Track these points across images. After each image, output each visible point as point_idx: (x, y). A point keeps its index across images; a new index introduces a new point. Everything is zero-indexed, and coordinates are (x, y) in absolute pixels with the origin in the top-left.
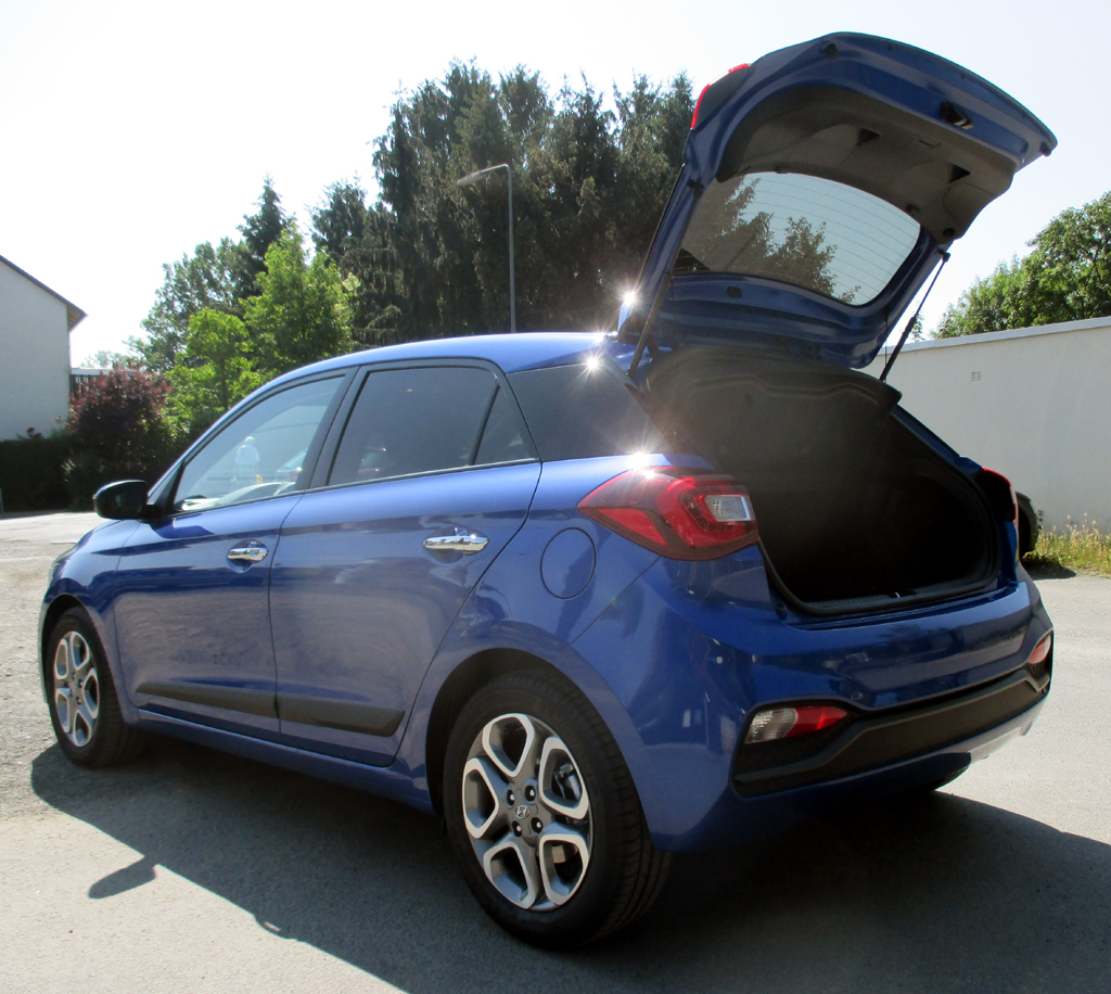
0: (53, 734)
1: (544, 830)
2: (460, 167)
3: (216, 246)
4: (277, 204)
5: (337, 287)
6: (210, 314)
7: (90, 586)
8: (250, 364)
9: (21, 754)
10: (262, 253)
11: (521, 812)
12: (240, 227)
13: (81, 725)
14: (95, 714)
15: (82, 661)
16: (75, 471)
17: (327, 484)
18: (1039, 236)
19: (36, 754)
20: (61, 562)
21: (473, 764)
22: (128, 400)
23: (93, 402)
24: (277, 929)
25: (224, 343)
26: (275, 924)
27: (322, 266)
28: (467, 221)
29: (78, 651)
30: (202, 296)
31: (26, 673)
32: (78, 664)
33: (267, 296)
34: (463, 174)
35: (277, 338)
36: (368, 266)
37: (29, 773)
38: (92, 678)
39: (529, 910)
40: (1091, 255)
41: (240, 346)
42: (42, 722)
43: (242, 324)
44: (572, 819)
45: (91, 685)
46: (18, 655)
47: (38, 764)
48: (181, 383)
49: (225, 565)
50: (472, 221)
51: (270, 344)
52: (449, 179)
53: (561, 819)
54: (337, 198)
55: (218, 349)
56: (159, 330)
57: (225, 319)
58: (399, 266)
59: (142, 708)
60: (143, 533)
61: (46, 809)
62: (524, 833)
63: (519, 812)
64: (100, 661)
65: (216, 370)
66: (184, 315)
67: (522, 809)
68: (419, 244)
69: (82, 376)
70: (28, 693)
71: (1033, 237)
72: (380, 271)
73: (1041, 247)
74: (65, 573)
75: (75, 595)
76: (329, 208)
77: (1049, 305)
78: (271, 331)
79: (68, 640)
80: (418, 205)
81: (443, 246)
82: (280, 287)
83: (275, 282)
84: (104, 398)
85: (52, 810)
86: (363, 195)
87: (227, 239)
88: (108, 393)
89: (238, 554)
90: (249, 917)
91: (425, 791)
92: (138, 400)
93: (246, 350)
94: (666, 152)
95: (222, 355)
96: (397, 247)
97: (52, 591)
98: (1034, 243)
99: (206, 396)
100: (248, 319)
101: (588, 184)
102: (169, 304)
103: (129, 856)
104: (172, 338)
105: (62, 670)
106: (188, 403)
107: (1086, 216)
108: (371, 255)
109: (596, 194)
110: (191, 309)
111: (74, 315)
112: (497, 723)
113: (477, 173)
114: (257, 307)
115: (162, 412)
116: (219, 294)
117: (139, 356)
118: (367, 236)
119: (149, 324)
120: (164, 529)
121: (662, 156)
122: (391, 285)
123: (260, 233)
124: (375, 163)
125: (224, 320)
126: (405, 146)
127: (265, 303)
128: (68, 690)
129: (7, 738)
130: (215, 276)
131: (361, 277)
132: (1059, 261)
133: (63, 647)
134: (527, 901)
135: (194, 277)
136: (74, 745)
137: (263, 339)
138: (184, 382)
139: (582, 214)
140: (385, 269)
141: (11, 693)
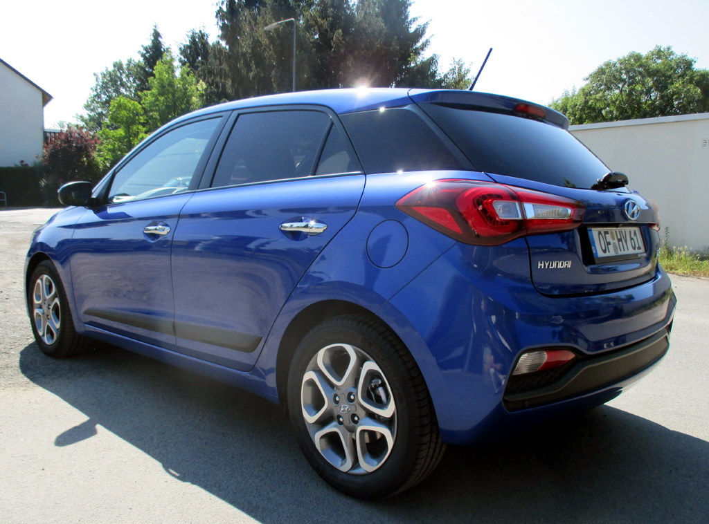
0: (33, 335)
1: (360, 422)
2: (265, 21)
3: (125, 63)
4: (160, 39)
5: (194, 87)
6: (122, 100)
7: (56, 248)
8: (144, 129)
9: (13, 347)
10: (152, 67)
11: (344, 409)
12: (139, 52)
13: (50, 331)
14: (58, 325)
15: (50, 293)
16: (46, 186)
17: (210, 187)
18: (591, 75)
19: (22, 348)
20: (38, 233)
21: (309, 375)
22: (76, 147)
23: (57, 147)
24: (177, 475)
25: (130, 117)
26: (176, 471)
27: (185, 75)
28: (268, 53)
29: (48, 287)
30: (117, 91)
31: (18, 297)
32: (48, 295)
33: (154, 91)
34: (266, 25)
35: (160, 115)
36: (211, 76)
37: (18, 359)
38: (56, 304)
39: (346, 473)
40: (619, 87)
41: (139, 119)
42: (26, 328)
43: (140, 106)
44: (379, 416)
45: (56, 308)
46: (13, 287)
47: (24, 354)
48: (106, 139)
49: (142, 237)
50: (271, 52)
51: (155, 119)
52: (259, 28)
53: (371, 415)
54: (193, 38)
55: (126, 120)
56: (92, 110)
57: (130, 103)
58: (229, 77)
59: (86, 323)
60: (88, 215)
61: (28, 383)
62: (345, 422)
63: (342, 409)
64: (61, 293)
65: (125, 132)
66: (108, 102)
67: (344, 407)
68: (240, 65)
69: (50, 133)
70: (19, 310)
71: (587, 75)
72: (218, 79)
73: (591, 82)
74: (40, 239)
75: (47, 253)
76: (188, 43)
77: (593, 115)
78: (157, 111)
79: (42, 280)
80: (241, 42)
81: (254, 66)
82: (162, 86)
83: (159, 83)
84: (63, 145)
85: (32, 383)
86: (207, 37)
87: (131, 59)
88: (65, 143)
89: (150, 230)
90: (158, 465)
91: (273, 388)
92: (81, 147)
93: (142, 121)
94: (382, 17)
95: (129, 123)
96: (229, 66)
97: (32, 250)
98: (587, 79)
99: (119, 147)
100: (144, 104)
101: (338, 34)
102: (98, 96)
103: (80, 418)
104: (101, 115)
105: (38, 298)
106: (109, 150)
107: (618, 65)
108: (213, 70)
109: (343, 39)
110: (110, 97)
111: (46, 98)
112: (328, 349)
113: (276, 24)
114: (148, 97)
115: (95, 154)
116: (126, 90)
117: (82, 124)
118: (211, 59)
119: (87, 107)
120: (102, 213)
121: (380, 19)
122: (224, 86)
123: (150, 56)
124: (217, 17)
125: (132, 104)
126: (234, 7)
127: (153, 95)
128: (41, 310)
129: (6, 336)
130: (124, 80)
131: (207, 82)
132: (601, 90)
133: (39, 284)
134: (346, 466)
135: (112, 81)
136: (45, 343)
137: (152, 116)
138: (107, 138)
139: (334, 51)
140: (221, 78)
141: (8, 309)
